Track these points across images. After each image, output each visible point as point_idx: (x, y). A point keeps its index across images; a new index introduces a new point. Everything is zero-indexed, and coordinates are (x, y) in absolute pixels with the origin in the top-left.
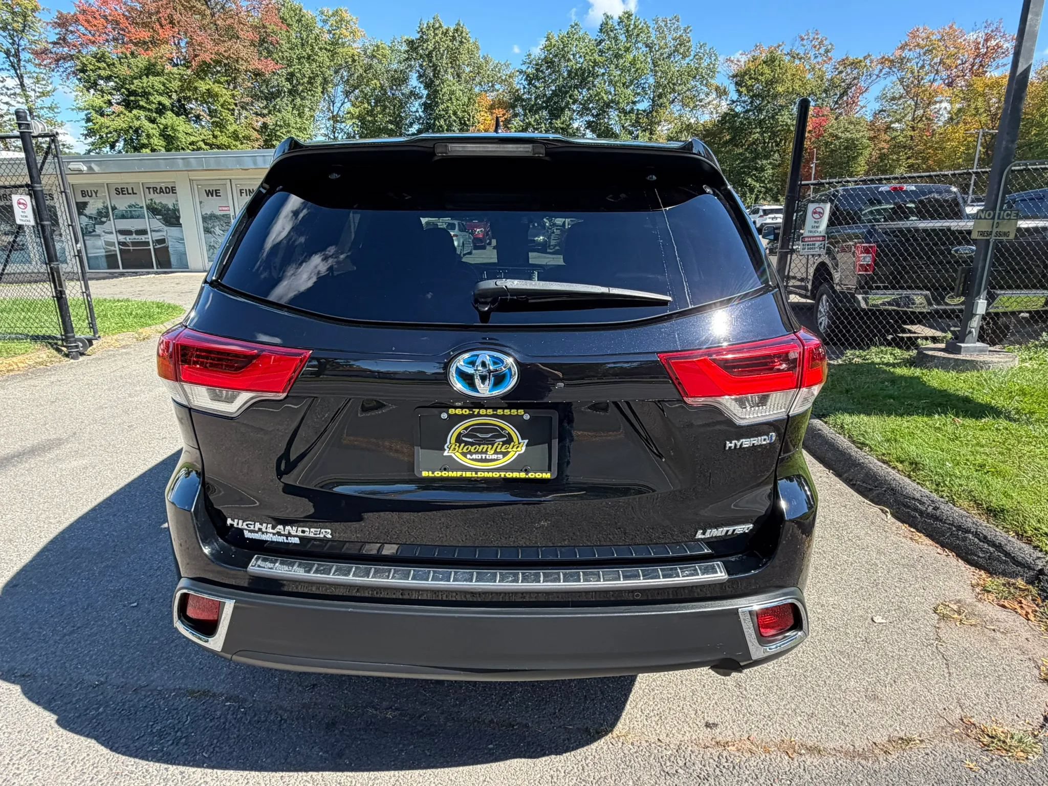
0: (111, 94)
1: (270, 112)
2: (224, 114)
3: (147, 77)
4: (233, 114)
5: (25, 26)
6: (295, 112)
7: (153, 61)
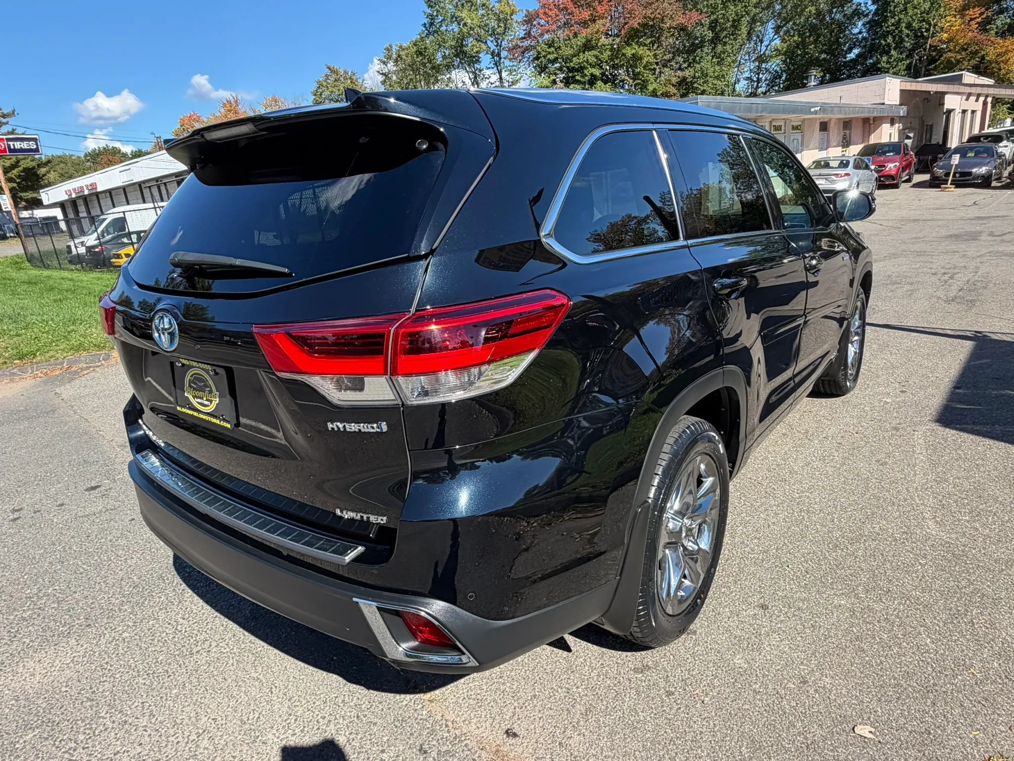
0: (556, 74)
1: (689, 66)
2: (645, 75)
3: (584, 53)
4: (654, 74)
5: (505, 29)
6: (714, 60)
7: (589, 37)
